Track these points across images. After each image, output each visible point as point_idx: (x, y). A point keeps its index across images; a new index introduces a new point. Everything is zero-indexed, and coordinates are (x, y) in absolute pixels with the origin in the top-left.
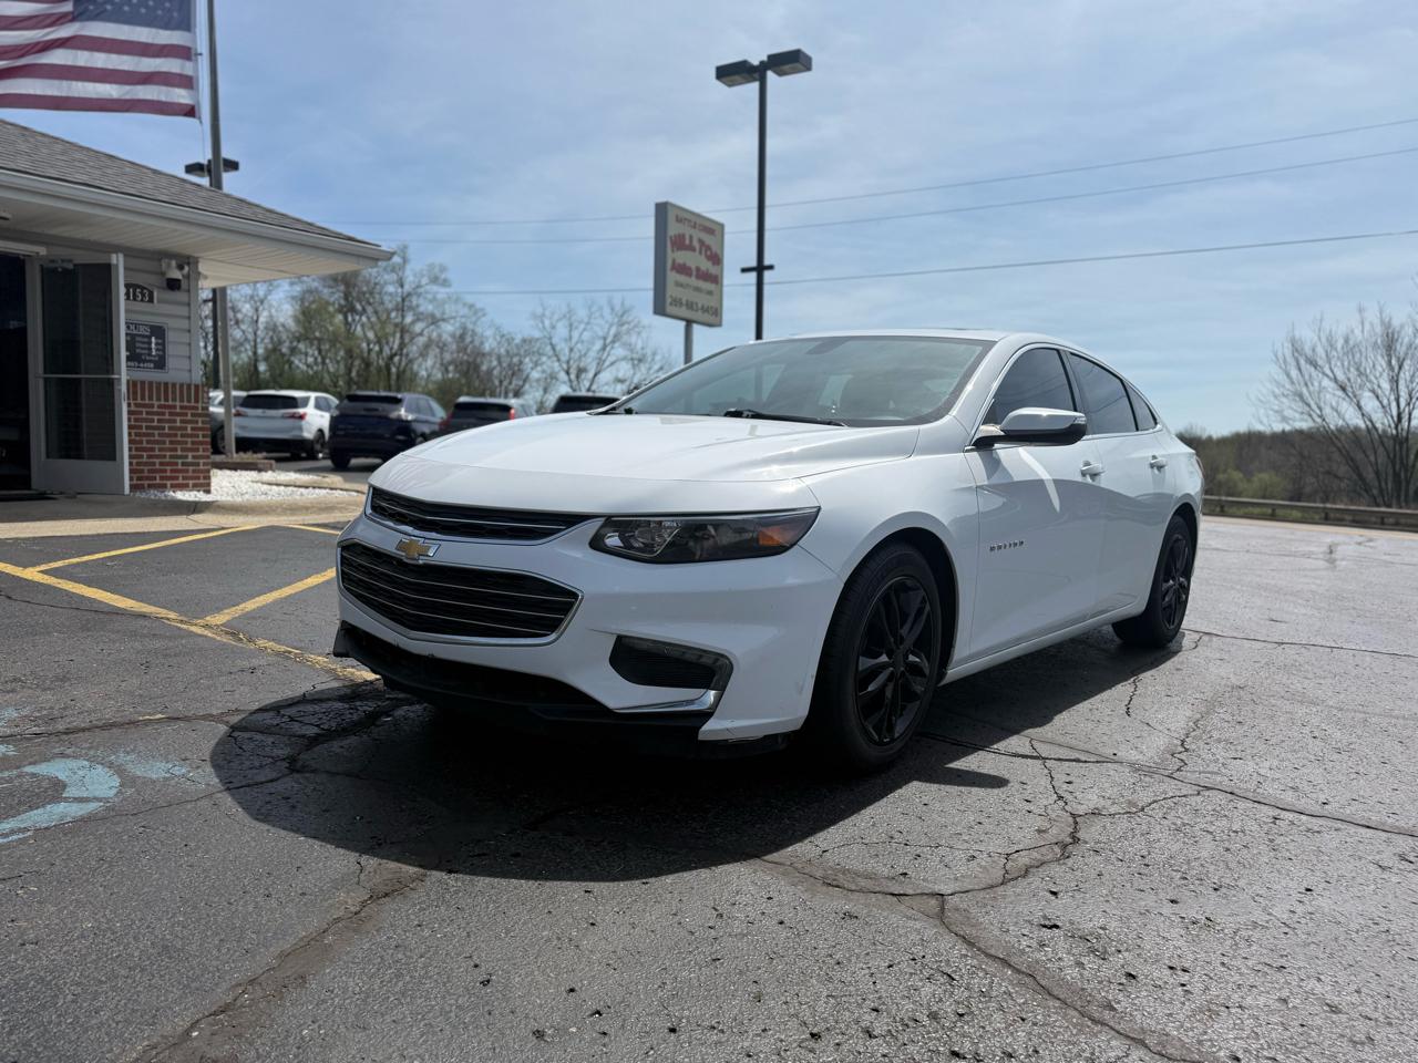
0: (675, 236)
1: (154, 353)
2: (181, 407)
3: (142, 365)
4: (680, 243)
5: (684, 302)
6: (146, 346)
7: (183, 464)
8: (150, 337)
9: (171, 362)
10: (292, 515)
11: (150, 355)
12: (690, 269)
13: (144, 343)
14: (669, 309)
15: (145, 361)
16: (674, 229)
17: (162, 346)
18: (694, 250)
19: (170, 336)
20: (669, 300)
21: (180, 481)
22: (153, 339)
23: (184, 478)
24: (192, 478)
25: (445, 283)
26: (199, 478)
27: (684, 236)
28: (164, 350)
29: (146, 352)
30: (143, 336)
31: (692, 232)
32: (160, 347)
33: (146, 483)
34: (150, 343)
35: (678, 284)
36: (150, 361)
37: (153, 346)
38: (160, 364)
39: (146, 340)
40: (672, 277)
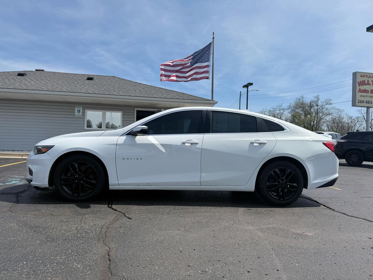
0: (360, 81)
4: (362, 83)
5: (365, 101)
12: (368, 91)
14: (357, 104)
16: (359, 79)
18: (370, 84)
20: (357, 101)
25: (331, 104)
27: (365, 81)
31: (369, 79)
35: (361, 96)
40: (358, 94)
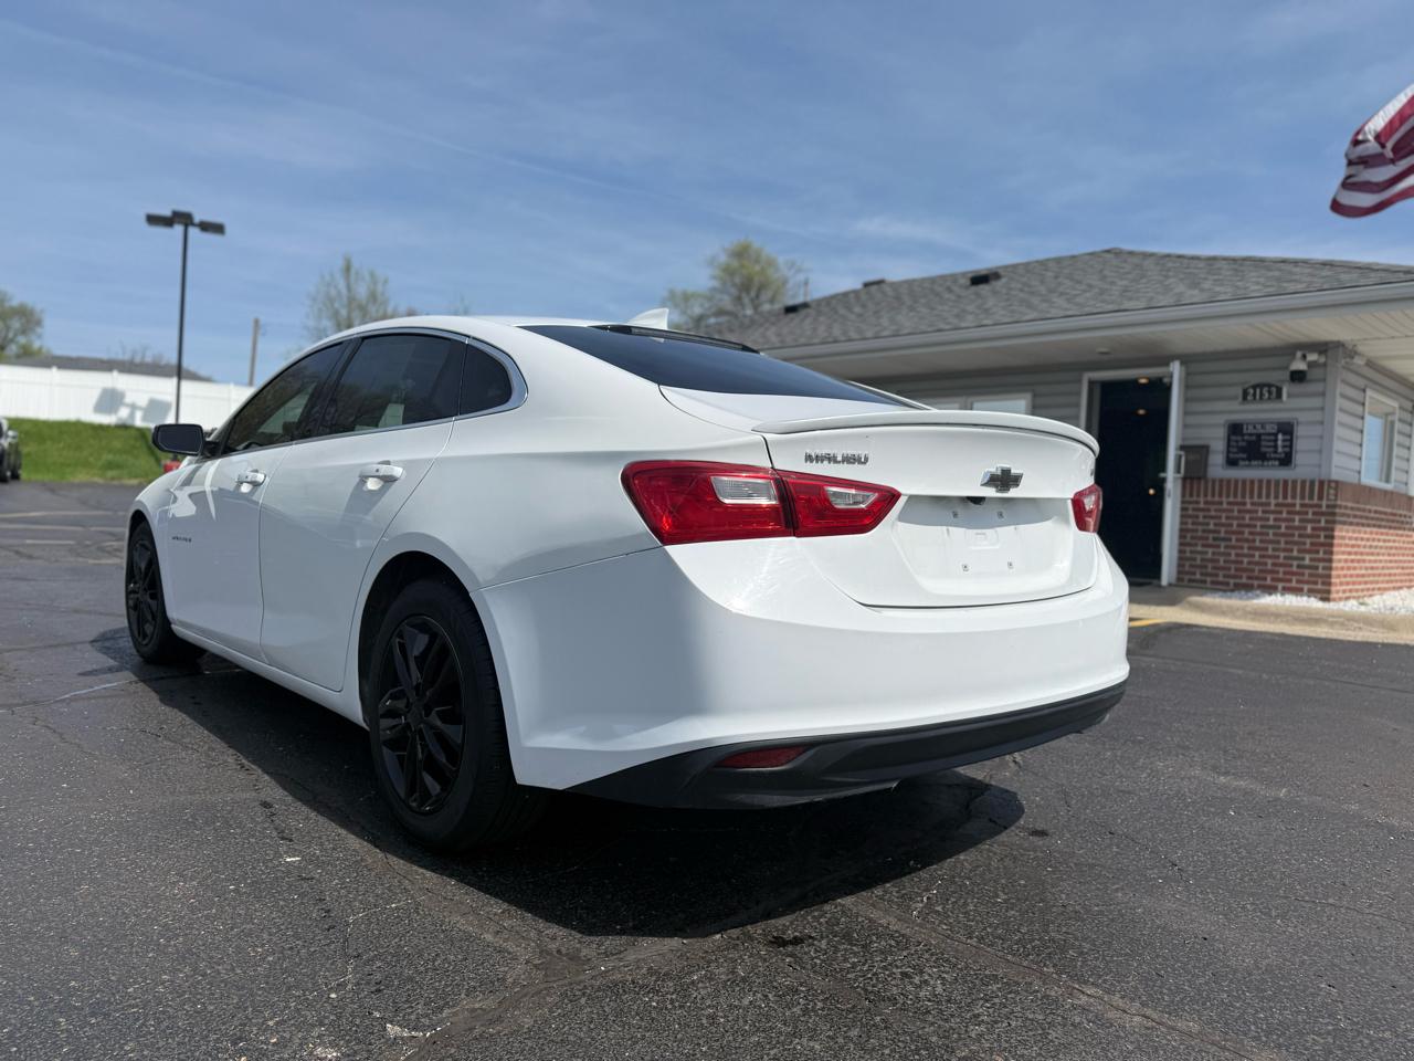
1: (1280, 450)
2: (1302, 505)
3: (1266, 463)
6: (1272, 444)
7: (1299, 566)
8: (1276, 435)
9: (1298, 458)
10: (1253, 620)
11: (1276, 452)
13: (1269, 441)
15: (1268, 460)
17: (1290, 444)
19: (1300, 431)
21: (1294, 584)
22: (1280, 437)
23: (1298, 582)
24: (1307, 582)
26: (1316, 583)
28: (1291, 447)
29: (1272, 449)
30: (1269, 434)
32: (1288, 443)
33: (1256, 583)
34: (1276, 440)
36: (1275, 459)
37: (1280, 443)
38: (1286, 461)
39: (1273, 438)
